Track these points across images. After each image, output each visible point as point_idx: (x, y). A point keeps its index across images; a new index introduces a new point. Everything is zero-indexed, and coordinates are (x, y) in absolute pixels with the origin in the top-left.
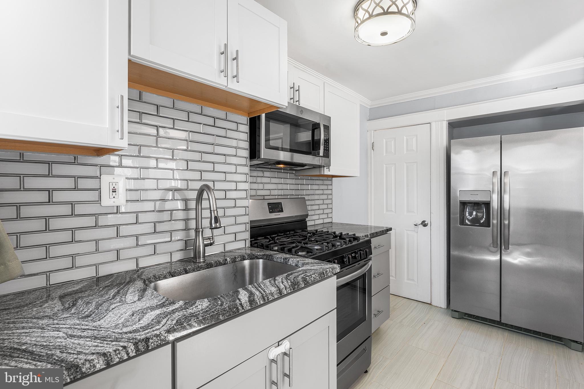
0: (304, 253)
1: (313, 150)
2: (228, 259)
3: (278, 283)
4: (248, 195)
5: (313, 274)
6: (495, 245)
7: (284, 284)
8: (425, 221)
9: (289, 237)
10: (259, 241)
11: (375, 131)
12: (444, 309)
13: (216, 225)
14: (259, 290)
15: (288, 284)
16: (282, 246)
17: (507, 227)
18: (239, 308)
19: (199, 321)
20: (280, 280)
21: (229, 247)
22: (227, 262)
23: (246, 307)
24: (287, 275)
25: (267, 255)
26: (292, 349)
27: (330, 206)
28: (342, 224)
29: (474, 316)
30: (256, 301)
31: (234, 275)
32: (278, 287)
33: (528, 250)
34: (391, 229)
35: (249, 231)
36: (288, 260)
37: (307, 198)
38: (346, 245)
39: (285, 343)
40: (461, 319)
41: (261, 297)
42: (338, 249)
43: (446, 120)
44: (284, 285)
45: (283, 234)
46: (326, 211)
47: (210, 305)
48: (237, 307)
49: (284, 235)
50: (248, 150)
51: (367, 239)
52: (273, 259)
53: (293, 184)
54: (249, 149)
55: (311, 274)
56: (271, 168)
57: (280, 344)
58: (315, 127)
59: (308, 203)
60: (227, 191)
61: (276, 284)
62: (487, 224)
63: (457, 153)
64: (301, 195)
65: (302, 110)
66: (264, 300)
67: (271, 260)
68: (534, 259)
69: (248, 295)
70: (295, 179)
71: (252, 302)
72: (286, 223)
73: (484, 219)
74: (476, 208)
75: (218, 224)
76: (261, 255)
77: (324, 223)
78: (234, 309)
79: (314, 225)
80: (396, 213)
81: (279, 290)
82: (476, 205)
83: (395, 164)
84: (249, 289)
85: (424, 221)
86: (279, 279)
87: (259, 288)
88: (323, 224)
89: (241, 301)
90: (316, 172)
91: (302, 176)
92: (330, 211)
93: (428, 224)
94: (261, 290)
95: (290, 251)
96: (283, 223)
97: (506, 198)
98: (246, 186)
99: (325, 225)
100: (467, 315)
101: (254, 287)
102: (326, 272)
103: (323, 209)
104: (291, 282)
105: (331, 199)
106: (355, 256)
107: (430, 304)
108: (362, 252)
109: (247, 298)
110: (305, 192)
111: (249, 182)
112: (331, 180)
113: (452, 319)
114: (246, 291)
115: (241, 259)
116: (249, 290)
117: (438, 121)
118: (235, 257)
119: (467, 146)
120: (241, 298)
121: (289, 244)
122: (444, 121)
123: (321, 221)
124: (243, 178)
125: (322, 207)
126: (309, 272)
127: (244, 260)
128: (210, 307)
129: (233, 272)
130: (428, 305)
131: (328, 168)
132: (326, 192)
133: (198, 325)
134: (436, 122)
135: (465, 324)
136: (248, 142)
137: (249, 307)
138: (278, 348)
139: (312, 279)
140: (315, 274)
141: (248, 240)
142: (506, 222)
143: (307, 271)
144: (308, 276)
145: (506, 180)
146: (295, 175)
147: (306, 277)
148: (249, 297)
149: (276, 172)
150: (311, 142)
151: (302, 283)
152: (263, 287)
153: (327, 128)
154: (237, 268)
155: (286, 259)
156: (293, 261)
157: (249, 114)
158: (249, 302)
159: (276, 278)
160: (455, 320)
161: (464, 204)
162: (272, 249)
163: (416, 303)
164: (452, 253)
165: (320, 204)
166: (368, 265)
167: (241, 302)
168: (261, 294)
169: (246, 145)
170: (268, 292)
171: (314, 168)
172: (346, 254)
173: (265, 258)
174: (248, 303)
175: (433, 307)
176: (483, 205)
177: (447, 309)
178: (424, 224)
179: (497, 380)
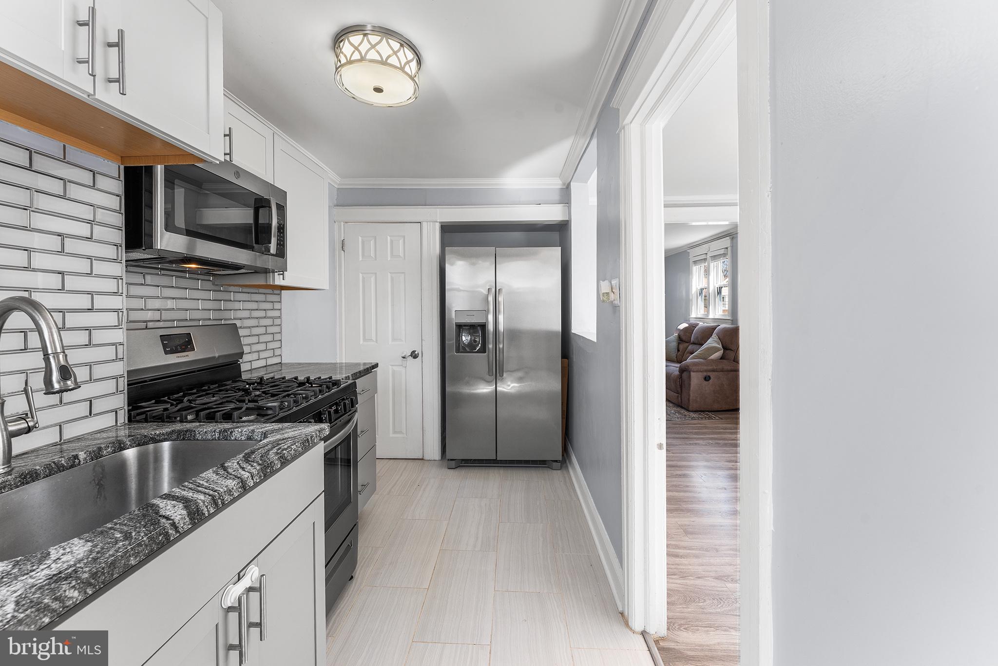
0: (252, 417)
1: (257, 242)
2: (82, 455)
3: (233, 471)
4: (122, 321)
5: (292, 445)
6: (491, 374)
7: (246, 470)
8: (416, 351)
9: (214, 394)
10: (148, 409)
11: (346, 223)
12: (438, 460)
13: (65, 384)
14: (201, 492)
15: (255, 468)
16: (208, 411)
17: (502, 351)
18: (170, 531)
19: (83, 583)
20: (235, 465)
21: (71, 432)
22: (79, 462)
23: (182, 527)
24: (244, 456)
25: (179, 432)
26: (264, 576)
27: (277, 337)
28: (300, 364)
30: (203, 510)
31: (98, 484)
32: (238, 478)
33: (520, 374)
34: (376, 366)
35: (126, 391)
36: (231, 432)
37: (238, 323)
38: (322, 395)
39: (252, 569)
40: (458, 468)
41: (210, 503)
42: (311, 402)
43: (439, 222)
44: (248, 472)
45: (195, 391)
46: (271, 346)
47: (95, 546)
48: (165, 532)
49: (198, 392)
50: (122, 230)
51: (350, 382)
52: (194, 436)
53: (210, 300)
54: (124, 229)
55: (289, 445)
56: (162, 269)
57: (241, 577)
58: (260, 204)
59: (241, 332)
60: (67, 312)
61: (231, 474)
62: (483, 350)
63: (452, 264)
64: (225, 320)
65: (239, 172)
66: (216, 504)
67: (190, 440)
68: (523, 384)
69: (181, 505)
70: (214, 291)
71: (194, 515)
72: (198, 371)
73: (480, 345)
74: (472, 331)
75: (69, 383)
76: (163, 434)
77: (269, 366)
78: (161, 538)
79: (250, 370)
80: (377, 342)
81: (242, 481)
82: (472, 328)
83: (376, 274)
84: (177, 494)
85: (414, 352)
86: (232, 464)
87: (200, 489)
88: (266, 366)
89: (172, 518)
90: (259, 280)
91: (226, 286)
92: (277, 345)
93: (418, 354)
94: (206, 490)
95: (228, 417)
96: (194, 372)
97: (501, 318)
98: (117, 302)
99: (270, 369)
101: (187, 489)
102: (311, 437)
103: (266, 343)
104: (259, 464)
105: (279, 325)
106: (337, 409)
107: (422, 459)
108: (347, 402)
109: (182, 511)
110: (232, 315)
111: (124, 295)
112: (280, 294)
113: (448, 470)
114: (174, 500)
115: (113, 450)
116: (177, 496)
117: (430, 222)
118: (100, 449)
119: (463, 256)
120: (169, 513)
121: (220, 406)
122: (437, 222)
123: (262, 363)
124: (110, 285)
125: (263, 338)
126: (283, 443)
127: (121, 451)
128: (99, 549)
129: (94, 480)
130: (420, 461)
131: (281, 274)
132: (271, 314)
133: (79, 592)
134: (427, 222)
135: (462, 472)
136: (122, 214)
137: (188, 525)
138: (239, 584)
139: (293, 452)
140: (296, 444)
141: (123, 410)
142: (501, 346)
143: (280, 442)
144: (286, 449)
145: (501, 299)
146: (214, 284)
147: (283, 450)
148: (186, 507)
149: (173, 276)
150: (252, 227)
151: (277, 462)
152: (205, 484)
153: (281, 209)
154: (103, 470)
155: (225, 431)
156: (242, 432)
157: (123, 159)
158: (188, 516)
159: (226, 465)
160: (451, 472)
161: (460, 327)
162: (184, 420)
163: (405, 462)
164: (448, 389)
165: (261, 334)
166: (353, 421)
167: (173, 520)
168: (210, 495)
169: (119, 220)
170: (221, 490)
171: (256, 272)
172: (325, 408)
173: (174, 437)
174: (187, 519)
175: (426, 461)
176: (479, 328)
177: (441, 460)
178: (414, 355)
179: (500, 525)
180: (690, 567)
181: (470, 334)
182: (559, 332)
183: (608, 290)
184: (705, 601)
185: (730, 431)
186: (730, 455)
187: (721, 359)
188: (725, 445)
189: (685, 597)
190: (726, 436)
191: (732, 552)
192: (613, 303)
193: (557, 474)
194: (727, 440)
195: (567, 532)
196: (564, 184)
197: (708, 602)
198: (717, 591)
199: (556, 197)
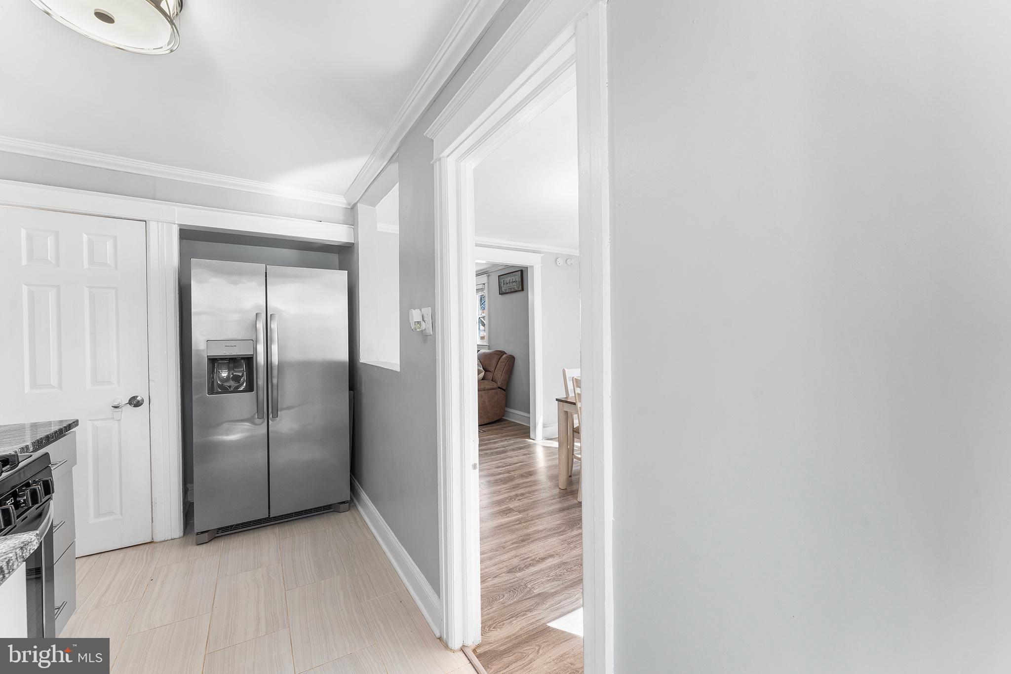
6: (260, 414)
8: (137, 397)
12: (180, 538)
29: (232, 526)
34: (76, 423)
40: (213, 541)
43: (178, 225)
51: (35, 455)
62: (249, 389)
73: (244, 383)
74: (232, 366)
80: (60, 389)
82: (232, 361)
85: (134, 398)
93: (143, 400)
97: (275, 348)
100: (220, 531)
102: (8, 563)
107: (151, 542)
108: (37, 487)
113: (198, 547)
117: (161, 222)
119: (219, 272)
122: (175, 224)
130: (148, 546)
134: (158, 222)
135: (214, 547)
145: (274, 326)
161: (214, 361)
175: (157, 544)
176: (243, 361)
177: (183, 537)
178: (135, 402)
179: (287, 593)
180: (487, 570)
181: (229, 370)
182: (346, 362)
183: (420, 319)
184: (504, 596)
185: (493, 441)
186: (497, 462)
187: (482, 380)
188: (492, 454)
189: (488, 598)
190: (491, 446)
191: (515, 545)
192: (423, 332)
193: (345, 517)
194: (492, 449)
195: (369, 576)
196: (349, 204)
197: (506, 595)
198: (510, 583)
199: (340, 216)
